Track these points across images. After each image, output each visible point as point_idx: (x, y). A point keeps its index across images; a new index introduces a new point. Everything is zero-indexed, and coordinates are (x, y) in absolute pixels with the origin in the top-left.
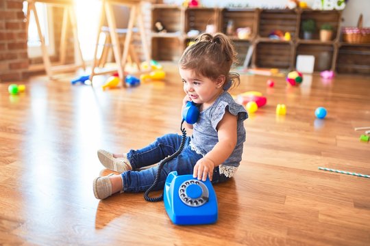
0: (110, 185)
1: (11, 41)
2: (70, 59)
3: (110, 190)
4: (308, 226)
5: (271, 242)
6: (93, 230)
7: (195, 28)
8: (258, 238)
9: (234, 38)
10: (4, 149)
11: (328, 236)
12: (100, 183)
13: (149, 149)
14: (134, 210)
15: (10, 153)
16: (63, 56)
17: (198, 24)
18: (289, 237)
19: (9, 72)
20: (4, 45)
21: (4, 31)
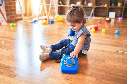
0: (45, 57)
1: (11, 9)
2: (30, 15)
3: (45, 58)
4: (113, 71)
5: (100, 76)
6: (40, 71)
7: (73, 3)
8: (95, 74)
9: (87, 6)
10: (10, 45)
11: (120, 74)
12: (42, 56)
13: (58, 44)
14: (53, 65)
15: (12, 46)
16: (28, 14)
17: (74, 2)
18: (106, 74)
19: (10, 19)
20: (8, 10)
21: (8, 5)
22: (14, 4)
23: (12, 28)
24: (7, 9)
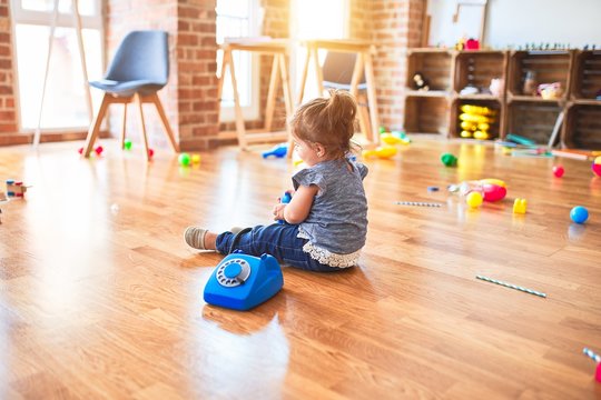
1: (197, 100)
2: (280, 125)
9: (535, 98)
16: (269, 120)
19: (191, 138)
20: (188, 104)
21: (191, 88)
22: (211, 81)
23: (182, 171)
24: (184, 101)
